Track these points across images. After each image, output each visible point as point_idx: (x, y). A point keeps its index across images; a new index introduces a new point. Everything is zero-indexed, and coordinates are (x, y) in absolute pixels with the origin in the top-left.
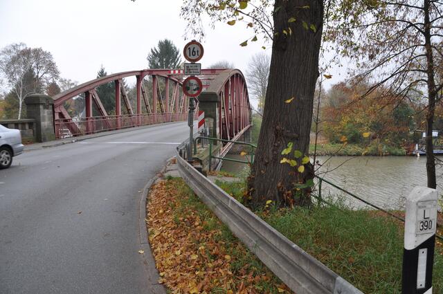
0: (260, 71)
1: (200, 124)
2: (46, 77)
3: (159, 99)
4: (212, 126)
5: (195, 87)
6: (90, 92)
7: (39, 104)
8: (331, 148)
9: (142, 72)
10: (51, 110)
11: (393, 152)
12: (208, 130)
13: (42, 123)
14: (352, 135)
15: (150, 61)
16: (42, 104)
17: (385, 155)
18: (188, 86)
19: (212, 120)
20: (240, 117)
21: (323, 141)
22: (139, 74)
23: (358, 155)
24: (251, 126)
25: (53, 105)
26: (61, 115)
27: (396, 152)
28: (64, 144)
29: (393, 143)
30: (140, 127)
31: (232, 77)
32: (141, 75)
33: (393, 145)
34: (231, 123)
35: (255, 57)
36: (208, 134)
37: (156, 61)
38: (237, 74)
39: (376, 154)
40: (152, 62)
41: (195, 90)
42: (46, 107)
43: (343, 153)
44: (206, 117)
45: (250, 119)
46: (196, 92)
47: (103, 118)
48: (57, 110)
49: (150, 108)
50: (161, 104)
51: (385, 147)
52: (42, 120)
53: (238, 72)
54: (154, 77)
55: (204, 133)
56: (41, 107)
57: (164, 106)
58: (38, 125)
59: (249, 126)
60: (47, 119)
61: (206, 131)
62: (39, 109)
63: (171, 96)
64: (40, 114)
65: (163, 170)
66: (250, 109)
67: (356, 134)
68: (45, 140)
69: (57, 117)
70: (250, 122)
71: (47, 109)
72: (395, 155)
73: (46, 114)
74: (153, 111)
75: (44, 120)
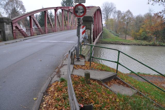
0: (106, 9)
1: (83, 33)
2: (21, 11)
3: (65, 20)
4: (89, 34)
5: (81, 11)
6: (32, 16)
7: (3, 22)
8: (135, 42)
9: (57, 8)
10: (11, 25)
11: (161, 44)
12: (87, 36)
13: (6, 32)
14: (144, 37)
15: (62, 5)
16: (5, 22)
17: (158, 46)
18: (77, 10)
19: (89, 31)
20: (99, 28)
21: (131, 39)
22: (55, 8)
23: (146, 45)
24: (103, 32)
25: (12, 23)
26: (16, 27)
27: (163, 44)
28: (17, 42)
29: (161, 41)
30: (56, 32)
31: (97, 10)
32: (57, 9)
33: (161, 42)
34: (96, 31)
35: (104, 4)
36: (87, 38)
37: (65, 4)
38: (99, 9)
39: (154, 45)
40: (63, 5)
41: (81, 13)
42: (8, 24)
43: (140, 44)
44: (86, 29)
45: (102, 29)
46: (82, 14)
47: (39, 28)
48: (14, 25)
49: (61, 24)
50: (66, 22)
51: (158, 42)
52: (5, 30)
53: (99, 8)
54: (62, 10)
55: (85, 38)
56: (5, 23)
57: (67, 23)
58: (4, 32)
59: (102, 32)
60: (8, 29)
61: (86, 37)
62: (4, 24)
63: (70, 19)
64: (4, 27)
65: (60, 65)
66: (102, 25)
67: (146, 37)
68: (8, 40)
69: (14, 28)
70: (102, 30)
71: (9, 24)
72: (162, 46)
73: (8, 27)
74: (62, 25)
75: (7, 30)
